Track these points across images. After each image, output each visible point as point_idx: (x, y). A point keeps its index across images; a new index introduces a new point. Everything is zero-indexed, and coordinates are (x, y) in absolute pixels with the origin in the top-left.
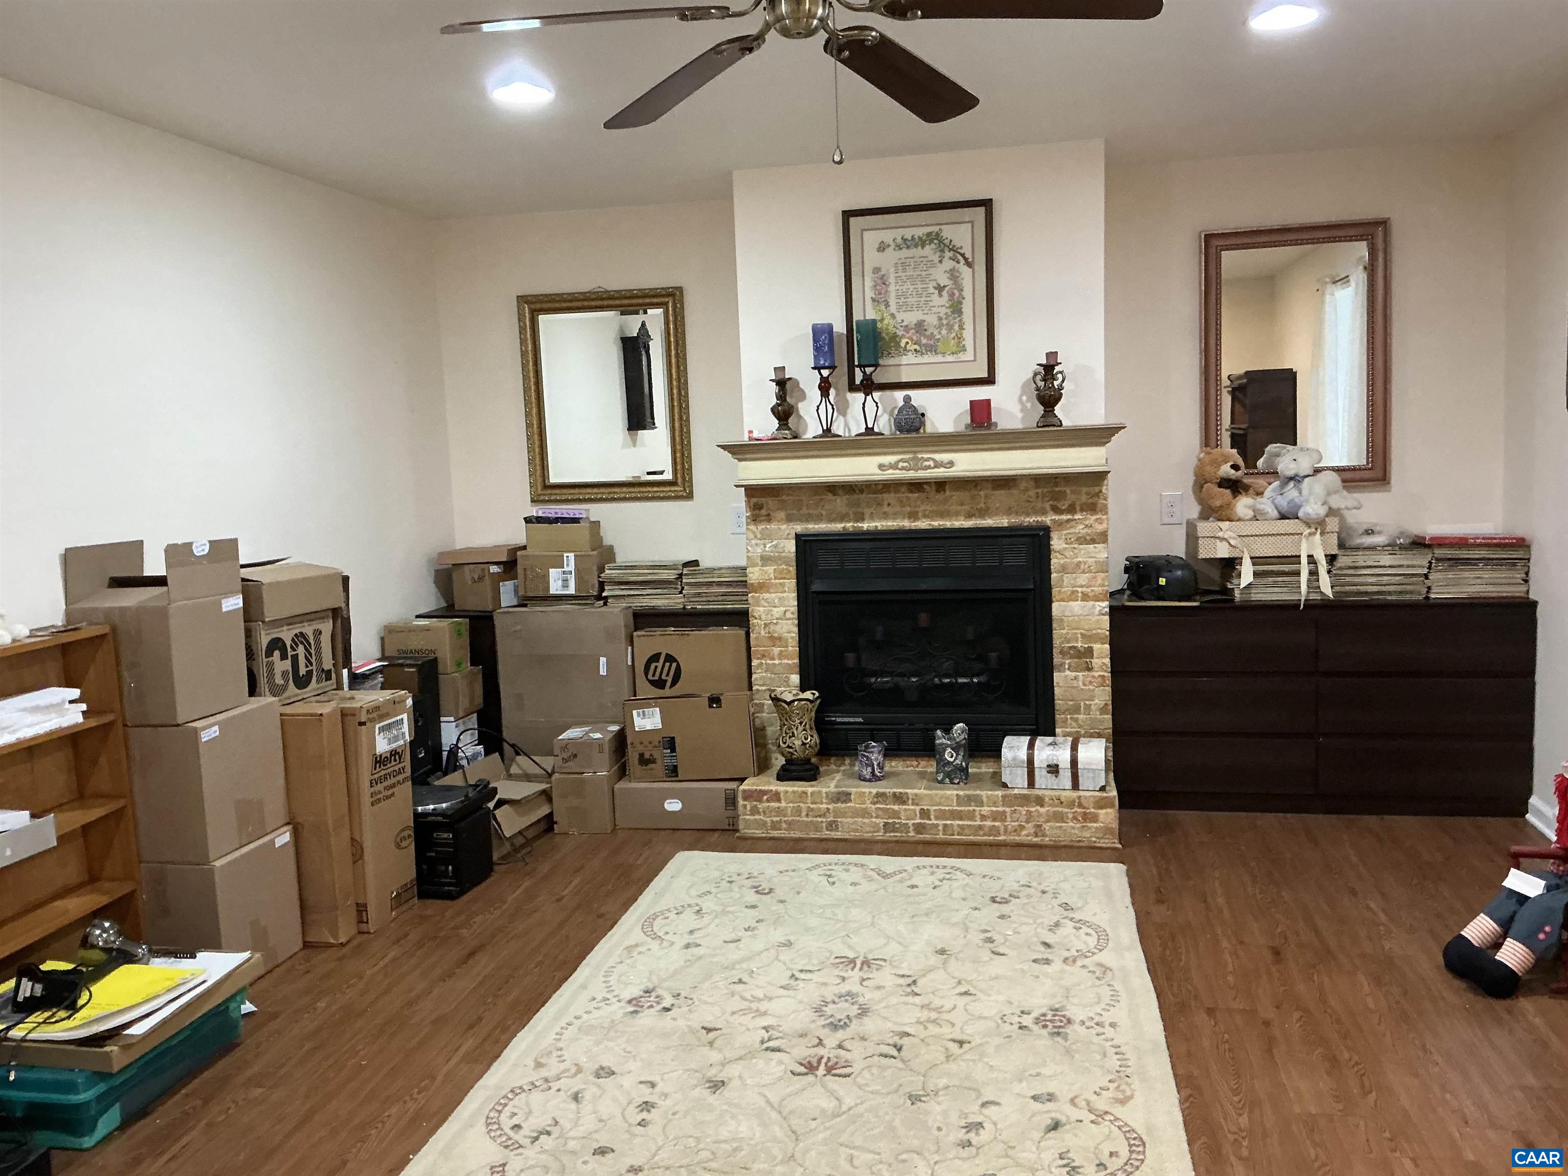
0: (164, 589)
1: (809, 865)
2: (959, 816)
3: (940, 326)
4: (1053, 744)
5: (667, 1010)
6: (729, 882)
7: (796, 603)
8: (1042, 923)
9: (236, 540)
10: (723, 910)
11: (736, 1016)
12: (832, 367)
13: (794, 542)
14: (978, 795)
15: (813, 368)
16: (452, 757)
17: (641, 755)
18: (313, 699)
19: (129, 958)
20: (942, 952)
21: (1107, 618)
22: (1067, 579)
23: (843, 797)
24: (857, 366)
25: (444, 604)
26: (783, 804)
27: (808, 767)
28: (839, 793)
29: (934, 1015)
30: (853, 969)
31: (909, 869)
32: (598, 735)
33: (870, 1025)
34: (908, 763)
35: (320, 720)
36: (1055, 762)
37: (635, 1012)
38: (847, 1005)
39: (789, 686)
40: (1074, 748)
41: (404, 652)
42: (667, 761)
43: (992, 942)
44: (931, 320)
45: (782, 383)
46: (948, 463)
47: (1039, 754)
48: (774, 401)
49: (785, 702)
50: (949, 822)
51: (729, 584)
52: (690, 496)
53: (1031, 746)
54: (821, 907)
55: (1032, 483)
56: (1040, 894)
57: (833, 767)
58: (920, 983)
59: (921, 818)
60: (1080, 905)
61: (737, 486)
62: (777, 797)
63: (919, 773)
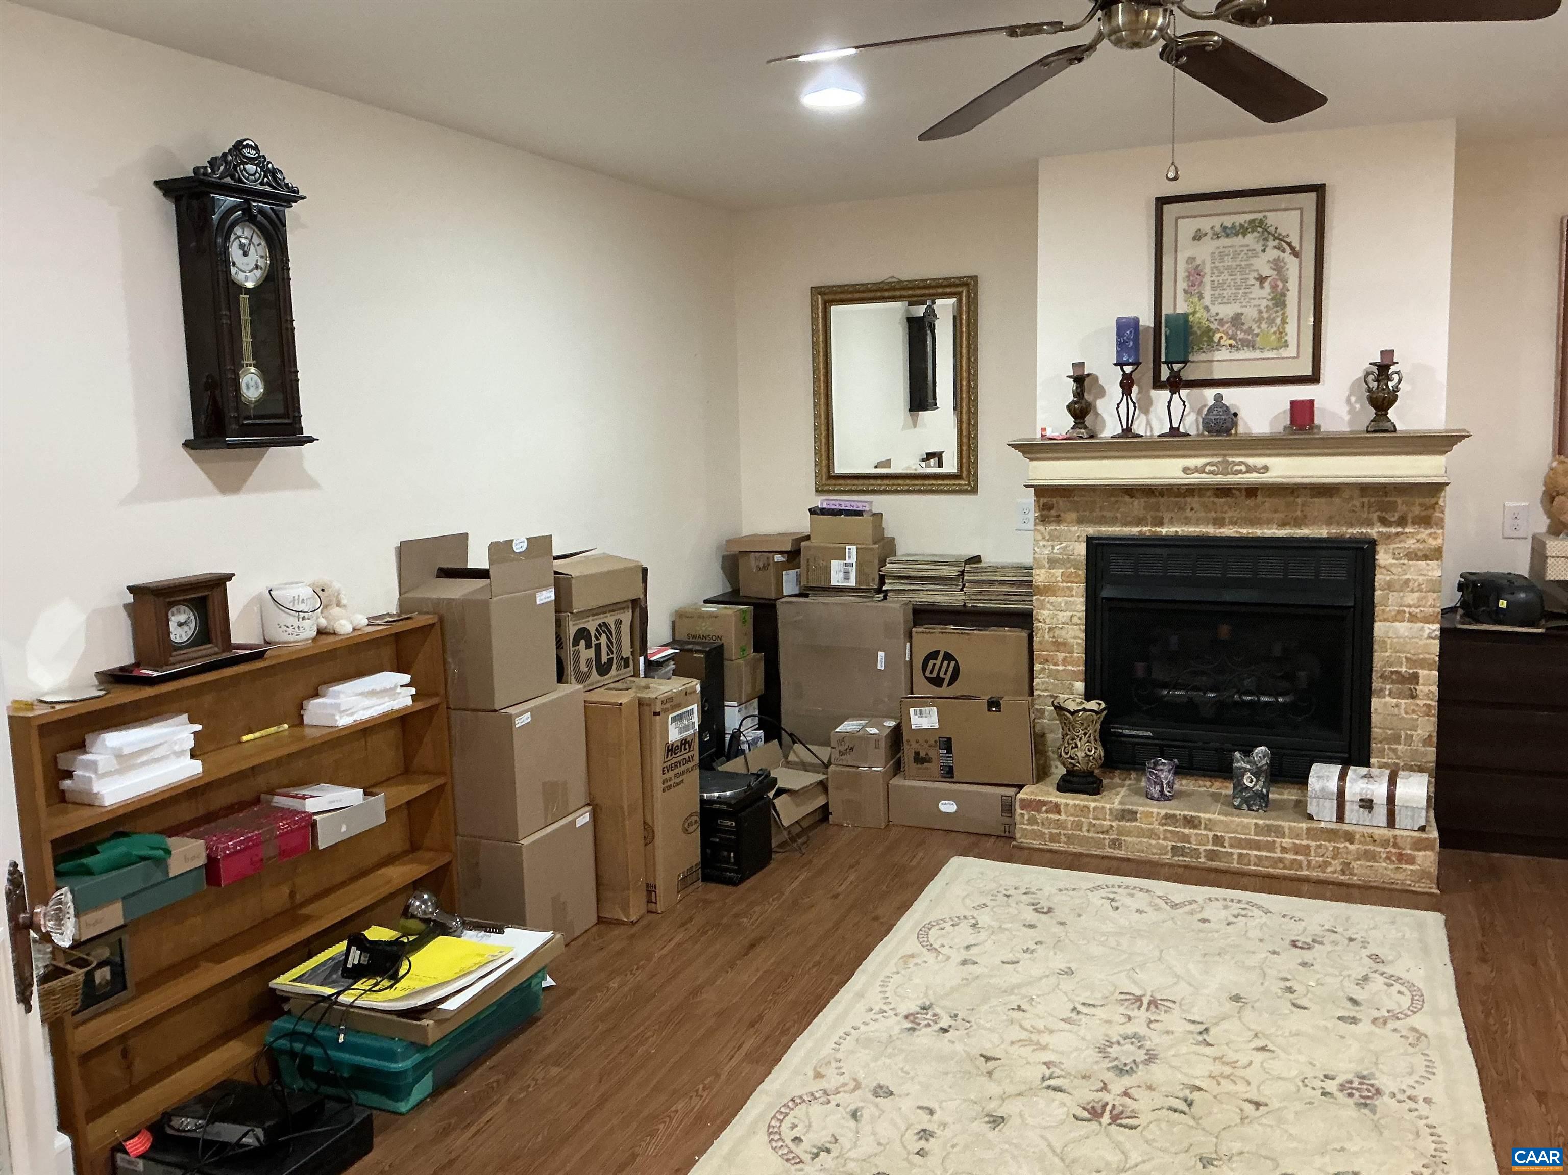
0: (487, 581)
1: (1091, 885)
2: (1257, 846)
3: (1259, 320)
4: (1368, 776)
5: (945, 1031)
6: (1006, 895)
7: (1084, 608)
8: (1349, 976)
9: (551, 536)
10: (1000, 927)
11: (1016, 1047)
12: (1136, 364)
13: (1085, 544)
14: (1280, 826)
15: (1115, 364)
16: (734, 741)
17: (917, 754)
18: (612, 686)
19: (445, 930)
20: (1237, 998)
21: (1437, 642)
22: (1393, 597)
23: (1128, 815)
24: (1164, 363)
25: (730, 590)
26: (1063, 817)
27: (1091, 779)
28: (1123, 811)
29: (1228, 1070)
30: (1139, 1008)
31: (1200, 900)
32: (874, 731)
33: (1157, 1073)
34: (1201, 783)
35: (620, 710)
36: (1369, 797)
37: (913, 1029)
38: (1132, 1048)
39: (1073, 694)
40: (1392, 782)
41: (694, 637)
42: (943, 762)
43: (1292, 993)
44: (1250, 313)
45: (1081, 380)
46: (1262, 468)
47: (1350, 788)
48: (1071, 398)
49: (1069, 711)
50: (1245, 852)
51: (1012, 583)
52: (974, 490)
53: (1342, 777)
54: (1103, 934)
55: (1357, 492)
56: (1347, 942)
57: (1117, 780)
58: (1213, 1031)
59: (1213, 845)
60: (1390, 958)
61: (1027, 486)
62: (1056, 808)
63: (1213, 795)
